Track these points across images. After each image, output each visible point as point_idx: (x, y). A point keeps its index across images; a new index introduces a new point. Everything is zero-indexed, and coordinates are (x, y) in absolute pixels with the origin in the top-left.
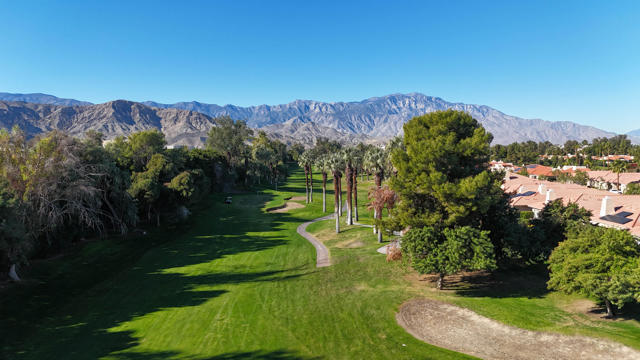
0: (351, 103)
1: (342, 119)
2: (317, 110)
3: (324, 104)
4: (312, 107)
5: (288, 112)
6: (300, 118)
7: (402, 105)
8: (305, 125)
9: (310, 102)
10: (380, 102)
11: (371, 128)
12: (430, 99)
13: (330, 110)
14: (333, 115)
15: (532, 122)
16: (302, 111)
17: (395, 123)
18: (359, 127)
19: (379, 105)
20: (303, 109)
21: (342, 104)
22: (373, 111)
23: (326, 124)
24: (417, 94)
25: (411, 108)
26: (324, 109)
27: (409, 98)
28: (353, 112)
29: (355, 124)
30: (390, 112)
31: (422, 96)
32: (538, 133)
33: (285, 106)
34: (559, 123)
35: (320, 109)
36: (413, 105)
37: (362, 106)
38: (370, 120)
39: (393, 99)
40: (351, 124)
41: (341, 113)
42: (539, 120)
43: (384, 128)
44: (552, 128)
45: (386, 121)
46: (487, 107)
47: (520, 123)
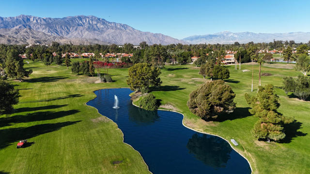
0: (57, 19)
1: (50, 27)
2: (35, 21)
3: (39, 18)
4: (32, 19)
5: (16, 22)
6: (24, 25)
7: (85, 21)
8: (25, 29)
9: (30, 17)
10: (73, 19)
11: (68, 33)
12: (99, 19)
13: (43, 22)
14: (45, 25)
15: (146, 33)
16: (25, 21)
17: (81, 31)
18: (61, 32)
19: (72, 21)
20: (25, 20)
21: (50, 19)
22: (69, 24)
23: (40, 30)
24: (93, 16)
25: (89, 24)
26: (39, 21)
27: (89, 18)
28: (57, 23)
29: (59, 30)
30: (79, 25)
31: (95, 17)
32: (148, 38)
33: (13, 18)
34: (157, 34)
35: (37, 21)
36: (91, 22)
37: (62, 21)
38: (67, 28)
39: (80, 18)
40: (56, 30)
41: (50, 24)
42: (149, 33)
43: (75, 33)
44: (154, 36)
45: (76, 29)
46: (126, 25)
47: (141, 34)
